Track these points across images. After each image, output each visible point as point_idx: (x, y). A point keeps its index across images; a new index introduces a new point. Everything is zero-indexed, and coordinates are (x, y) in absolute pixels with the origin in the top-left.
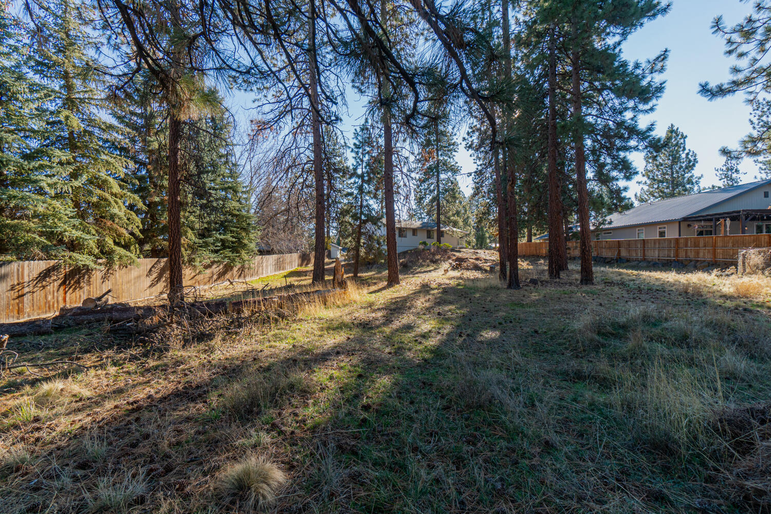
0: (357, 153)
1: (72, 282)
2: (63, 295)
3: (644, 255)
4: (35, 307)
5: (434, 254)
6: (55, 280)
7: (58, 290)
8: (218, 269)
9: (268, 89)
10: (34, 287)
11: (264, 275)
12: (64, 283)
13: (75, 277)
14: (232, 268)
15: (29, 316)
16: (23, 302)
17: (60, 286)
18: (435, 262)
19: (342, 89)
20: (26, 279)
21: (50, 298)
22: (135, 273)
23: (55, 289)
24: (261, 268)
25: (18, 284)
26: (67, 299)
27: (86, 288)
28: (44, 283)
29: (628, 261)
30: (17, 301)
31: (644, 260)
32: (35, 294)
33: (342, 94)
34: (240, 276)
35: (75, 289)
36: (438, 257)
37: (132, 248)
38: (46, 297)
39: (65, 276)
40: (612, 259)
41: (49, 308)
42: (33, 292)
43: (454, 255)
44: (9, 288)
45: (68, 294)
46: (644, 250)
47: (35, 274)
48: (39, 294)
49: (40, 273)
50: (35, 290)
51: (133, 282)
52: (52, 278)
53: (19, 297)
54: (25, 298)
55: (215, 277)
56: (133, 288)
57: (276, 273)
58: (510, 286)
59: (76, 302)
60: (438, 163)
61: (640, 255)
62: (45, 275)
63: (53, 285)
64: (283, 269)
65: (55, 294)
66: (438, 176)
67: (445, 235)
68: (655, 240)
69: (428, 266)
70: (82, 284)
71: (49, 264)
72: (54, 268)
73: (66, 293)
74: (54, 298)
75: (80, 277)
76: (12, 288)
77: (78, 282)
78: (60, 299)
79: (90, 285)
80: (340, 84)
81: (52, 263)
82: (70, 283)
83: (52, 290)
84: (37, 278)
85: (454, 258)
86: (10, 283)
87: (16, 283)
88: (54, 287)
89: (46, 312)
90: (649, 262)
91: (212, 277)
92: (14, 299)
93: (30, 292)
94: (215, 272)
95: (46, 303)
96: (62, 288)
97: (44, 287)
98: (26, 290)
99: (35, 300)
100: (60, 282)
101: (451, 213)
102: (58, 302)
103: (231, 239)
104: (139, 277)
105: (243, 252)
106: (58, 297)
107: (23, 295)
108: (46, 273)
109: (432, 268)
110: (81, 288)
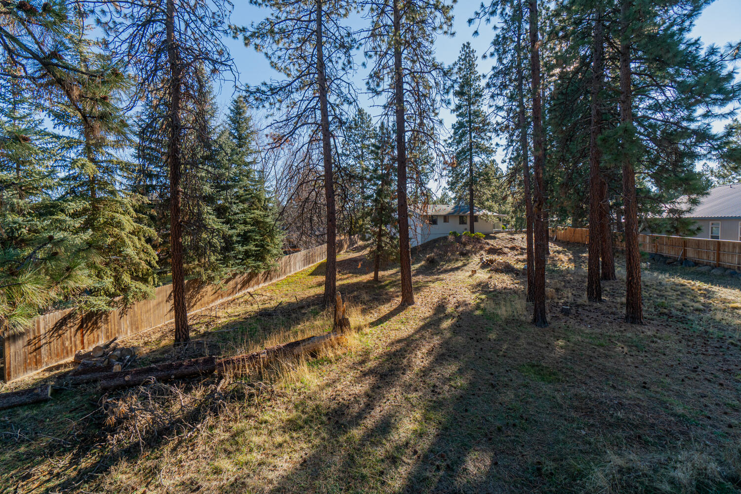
0: (377, 154)
1: (90, 324)
2: (80, 338)
3: (719, 259)
4: (53, 355)
5: (465, 245)
6: (71, 327)
7: (75, 335)
8: (242, 278)
9: (281, 102)
10: (50, 337)
11: (293, 273)
12: (81, 327)
13: (91, 320)
14: (256, 275)
15: (47, 365)
16: (40, 354)
17: (77, 331)
18: (464, 254)
19: (354, 96)
20: (42, 331)
21: (67, 343)
22: (153, 303)
23: (72, 335)
24: (288, 267)
25: (35, 338)
26: (85, 341)
27: (103, 327)
28: (60, 332)
29: (696, 264)
30: (35, 354)
31: (718, 266)
32: (52, 344)
33: (355, 101)
34: (266, 279)
35: (93, 330)
36: (468, 248)
37: (150, 279)
38: (63, 344)
39: (82, 320)
40: (675, 260)
41: (67, 353)
42: (50, 342)
43: (488, 244)
44: (25, 344)
45: (86, 337)
46: (719, 254)
47: (51, 325)
48: (56, 344)
49: (56, 323)
50: (52, 339)
51: (152, 311)
52: (69, 326)
53: (35, 350)
54: (42, 350)
55: (239, 286)
56: (152, 316)
57: (306, 268)
58: (535, 321)
59: (94, 341)
60: (471, 146)
61: (712, 260)
62: (61, 324)
63: (69, 332)
64: (313, 262)
65: (73, 339)
66: (471, 159)
67: (479, 220)
68: (734, 243)
69: (457, 260)
70: (99, 324)
71: (65, 313)
72: (70, 316)
73: (83, 336)
74: (71, 343)
75: (97, 318)
76: (29, 343)
77: (96, 323)
78: (78, 342)
79: (107, 323)
80: (352, 91)
81: (67, 311)
82: (87, 326)
83: (69, 337)
84: (53, 329)
85: (487, 247)
86: (26, 339)
87: (32, 338)
88: (71, 332)
89: (64, 358)
90: (725, 269)
91: (236, 287)
92: (31, 353)
93: (46, 343)
94: (239, 281)
95: (63, 349)
96: (79, 332)
97: (60, 336)
98: (43, 341)
99: (52, 348)
100: (77, 327)
101: (485, 198)
102: (76, 346)
103: (254, 248)
104: (159, 304)
105: (268, 258)
106: (75, 341)
107: (40, 347)
108: (62, 323)
109: (460, 264)
110: (99, 328)
